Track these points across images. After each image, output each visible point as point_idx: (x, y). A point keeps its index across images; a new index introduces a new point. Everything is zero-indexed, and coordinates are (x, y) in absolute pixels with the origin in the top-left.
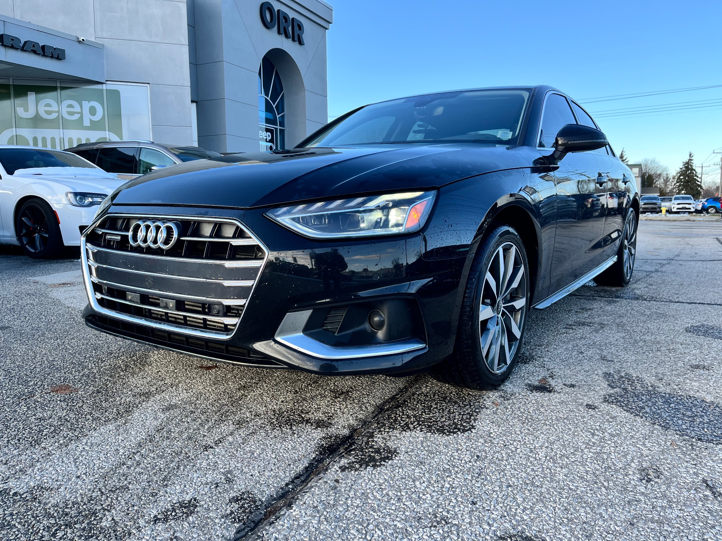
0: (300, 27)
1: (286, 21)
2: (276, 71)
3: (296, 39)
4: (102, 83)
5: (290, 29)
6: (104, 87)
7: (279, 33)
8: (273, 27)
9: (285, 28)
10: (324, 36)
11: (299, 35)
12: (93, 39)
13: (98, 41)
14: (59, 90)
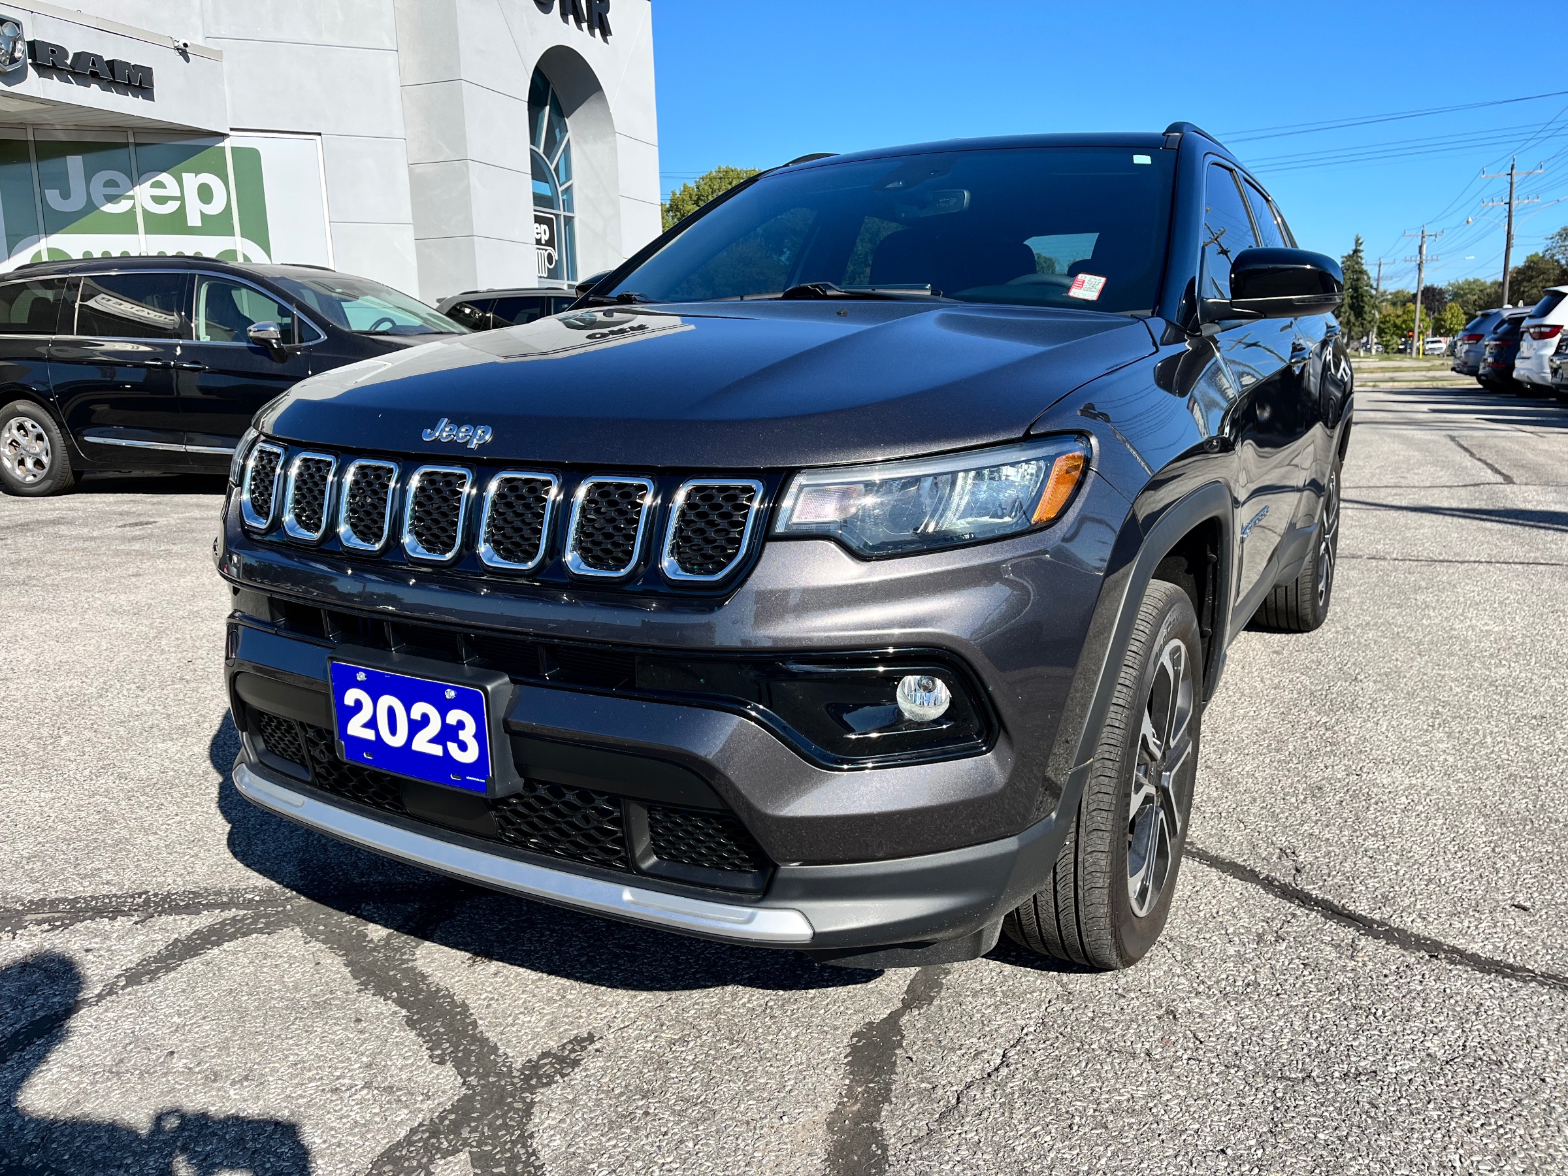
2: (554, 94)
3: (596, 23)
4: (223, 135)
5: (583, 3)
6: (227, 143)
7: (564, 15)
9: (573, 2)
11: (600, 15)
12: (199, 42)
13: (211, 44)
14: (132, 148)
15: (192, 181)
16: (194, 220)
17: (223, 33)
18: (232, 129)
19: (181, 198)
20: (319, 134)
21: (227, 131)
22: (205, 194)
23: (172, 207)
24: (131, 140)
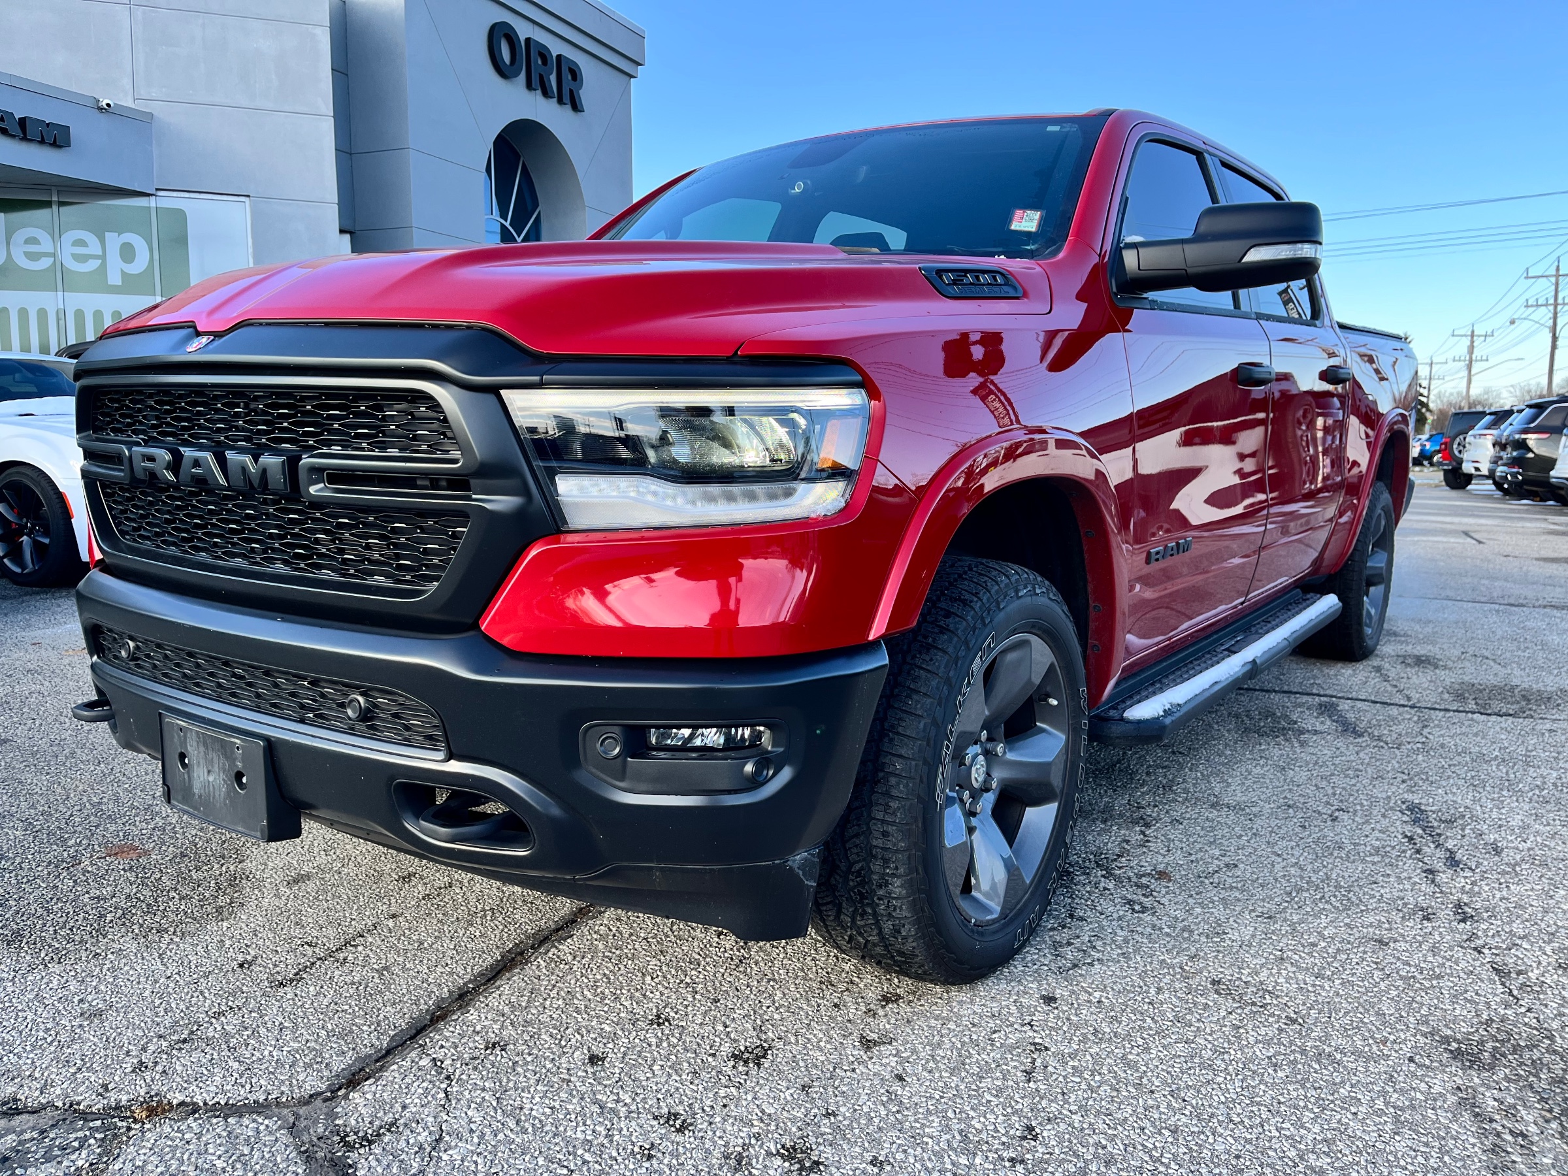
0: (575, 74)
1: (545, 62)
2: (524, 168)
3: (566, 98)
4: (148, 195)
5: (553, 78)
6: (152, 202)
7: (529, 86)
8: (517, 75)
9: (541, 77)
10: (627, 91)
11: (571, 91)
12: (129, 103)
13: (141, 106)
14: (55, 207)
15: (114, 241)
16: (115, 279)
17: (154, 95)
18: (157, 189)
19: (103, 257)
20: (248, 196)
21: (153, 192)
22: (127, 252)
23: (93, 265)
24: (55, 198)
